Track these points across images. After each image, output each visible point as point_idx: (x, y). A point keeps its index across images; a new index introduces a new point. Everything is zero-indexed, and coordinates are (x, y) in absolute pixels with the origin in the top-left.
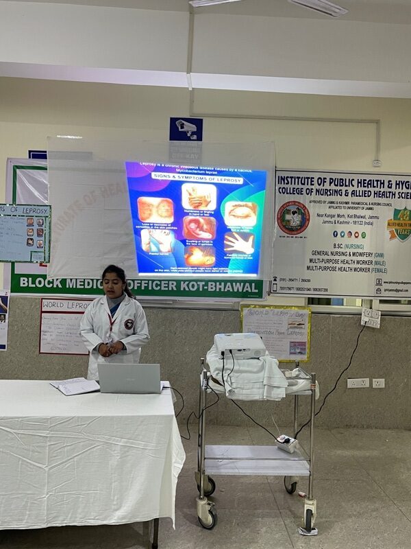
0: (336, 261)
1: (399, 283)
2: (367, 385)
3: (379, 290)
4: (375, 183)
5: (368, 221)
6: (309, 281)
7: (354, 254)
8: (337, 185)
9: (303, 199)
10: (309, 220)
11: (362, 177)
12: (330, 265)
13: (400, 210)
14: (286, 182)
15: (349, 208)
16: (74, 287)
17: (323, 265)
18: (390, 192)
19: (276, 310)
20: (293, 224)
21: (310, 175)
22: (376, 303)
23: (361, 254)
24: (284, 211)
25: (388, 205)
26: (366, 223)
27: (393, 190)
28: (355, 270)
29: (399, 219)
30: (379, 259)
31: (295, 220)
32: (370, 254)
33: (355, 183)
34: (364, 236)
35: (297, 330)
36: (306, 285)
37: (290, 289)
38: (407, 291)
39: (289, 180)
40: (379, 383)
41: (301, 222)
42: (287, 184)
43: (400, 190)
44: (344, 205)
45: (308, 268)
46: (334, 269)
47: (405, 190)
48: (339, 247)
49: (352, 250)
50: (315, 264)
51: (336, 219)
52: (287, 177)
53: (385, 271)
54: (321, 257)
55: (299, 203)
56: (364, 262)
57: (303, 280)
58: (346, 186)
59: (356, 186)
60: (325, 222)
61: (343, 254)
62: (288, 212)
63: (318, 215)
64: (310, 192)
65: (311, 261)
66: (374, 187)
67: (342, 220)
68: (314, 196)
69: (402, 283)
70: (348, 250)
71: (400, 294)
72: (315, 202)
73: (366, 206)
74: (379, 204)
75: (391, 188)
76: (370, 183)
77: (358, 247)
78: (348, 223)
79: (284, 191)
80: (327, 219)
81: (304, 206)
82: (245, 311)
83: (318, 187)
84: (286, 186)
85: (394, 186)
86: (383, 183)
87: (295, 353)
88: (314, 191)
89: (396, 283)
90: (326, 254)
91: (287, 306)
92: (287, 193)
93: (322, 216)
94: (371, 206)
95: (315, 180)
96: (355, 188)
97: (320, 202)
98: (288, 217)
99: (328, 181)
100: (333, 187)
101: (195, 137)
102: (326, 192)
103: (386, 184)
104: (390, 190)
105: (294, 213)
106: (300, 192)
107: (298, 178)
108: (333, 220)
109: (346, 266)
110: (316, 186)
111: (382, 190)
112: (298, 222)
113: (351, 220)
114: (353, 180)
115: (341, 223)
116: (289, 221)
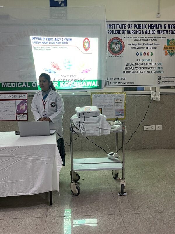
0: (138, 68)
1: (169, 78)
2: (154, 129)
3: (159, 82)
4: (158, 26)
5: (154, 46)
6: (125, 79)
7: (147, 64)
8: (138, 28)
9: (121, 36)
10: (124, 47)
11: (150, 23)
12: (135, 70)
13: (170, 40)
14: (112, 27)
15: (144, 40)
16: (6, 87)
17: (131, 70)
18: (165, 31)
19: (109, 94)
20: (116, 50)
21: (124, 23)
22: (158, 88)
23: (150, 64)
24: (111, 43)
25: (164, 37)
26: (153, 48)
27: (167, 29)
28: (148, 72)
29: (170, 45)
30: (160, 66)
31: (117, 47)
32: (155, 64)
33: (147, 26)
34: (152, 54)
35: (119, 104)
36: (123, 81)
37: (115, 83)
38: (173, 81)
39: (113, 26)
40: (160, 127)
41: (120, 48)
42: (112, 28)
43: (170, 29)
44: (142, 39)
45: (124, 72)
46: (137, 72)
47: (173, 29)
48: (140, 60)
49: (146, 62)
50: (127, 70)
51: (138, 46)
52: (112, 25)
53: (163, 72)
54: (130, 66)
55: (119, 38)
56: (152, 68)
57: (122, 79)
58: (143, 28)
59: (147, 28)
60: (132, 48)
61: (142, 64)
62: (113, 43)
63: (129, 44)
64: (124, 32)
65: (125, 68)
66: (157, 28)
67: (140, 46)
68: (126, 35)
69: (171, 78)
70: (144, 62)
71: (170, 83)
72: (127, 37)
73: (153, 39)
74: (159, 37)
75: (165, 28)
76: (155, 26)
77: (149, 60)
78: (143, 48)
79: (111, 32)
80: (134, 46)
81: (121, 40)
82: (93, 96)
83: (128, 30)
84: (112, 29)
85: (167, 27)
86: (162, 26)
87: (118, 115)
88: (126, 32)
89: (168, 78)
90: (133, 64)
91: (114, 93)
92: (113, 33)
93: (131, 45)
94: (155, 39)
95: (127, 26)
96: (147, 29)
97: (129, 37)
98: (113, 46)
99: (133, 26)
100: (136, 29)
101: (63, 4)
102: (133, 32)
103: (163, 26)
104: (165, 29)
105: (116, 44)
106: (119, 32)
107: (118, 25)
108: (136, 47)
109: (143, 70)
110: (127, 29)
111: (161, 30)
112: (119, 49)
113: (145, 46)
114: (146, 25)
115: (140, 48)
116: (114, 48)
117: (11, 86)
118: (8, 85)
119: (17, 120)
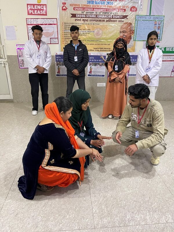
16: (169, 50)
117: (172, 50)
118: (171, 49)
119: (171, 77)
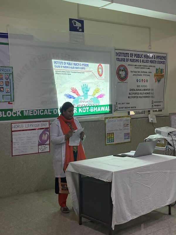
0: (138, 94)
5: (148, 74)
6: (129, 103)
7: (144, 90)
10: (128, 74)
11: (145, 54)
12: (136, 95)
15: (142, 68)
16: (28, 115)
17: (134, 95)
18: (155, 61)
19: (118, 119)
21: (128, 52)
22: (152, 111)
23: (147, 90)
25: (154, 66)
29: (158, 73)
30: (152, 92)
32: (149, 90)
34: (147, 81)
35: (126, 128)
36: (128, 106)
37: (122, 108)
39: (120, 54)
44: (140, 67)
45: (129, 97)
46: (137, 97)
47: (159, 60)
48: (139, 86)
50: (131, 95)
51: (137, 73)
53: (154, 97)
54: (133, 92)
55: (124, 66)
56: (148, 93)
57: (127, 103)
58: (140, 58)
59: (143, 58)
60: (134, 75)
61: (140, 90)
62: (120, 70)
63: (131, 72)
64: (127, 60)
65: (129, 94)
66: (149, 58)
67: (139, 74)
68: (129, 63)
69: (159, 102)
70: (142, 88)
73: (147, 67)
74: (151, 66)
76: (148, 56)
77: (146, 86)
79: (118, 60)
80: (135, 73)
81: (126, 67)
82: (107, 120)
83: (130, 58)
84: (119, 57)
85: (156, 58)
87: (126, 139)
88: (129, 60)
89: (157, 102)
90: (135, 90)
91: (122, 117)
92: (120, 61)
93: (133, 72)
94: (149, 67)
95: (129, 55)
97: (131, 65)
99: (134, 55)
100: (136, 58)
101: (81, 30)
102: (133, 61)
103: (153, 57)
105: (122, 71)
106: (124, 60)
107: (123, 53)
109: (142, 95)
111: (152, 60)
113: (142, 74)
114: (142, 55)
115: (139, 75)
116: (121, 75)
117: (33, 113)
118: (30, 113)
119: (39, 153)
